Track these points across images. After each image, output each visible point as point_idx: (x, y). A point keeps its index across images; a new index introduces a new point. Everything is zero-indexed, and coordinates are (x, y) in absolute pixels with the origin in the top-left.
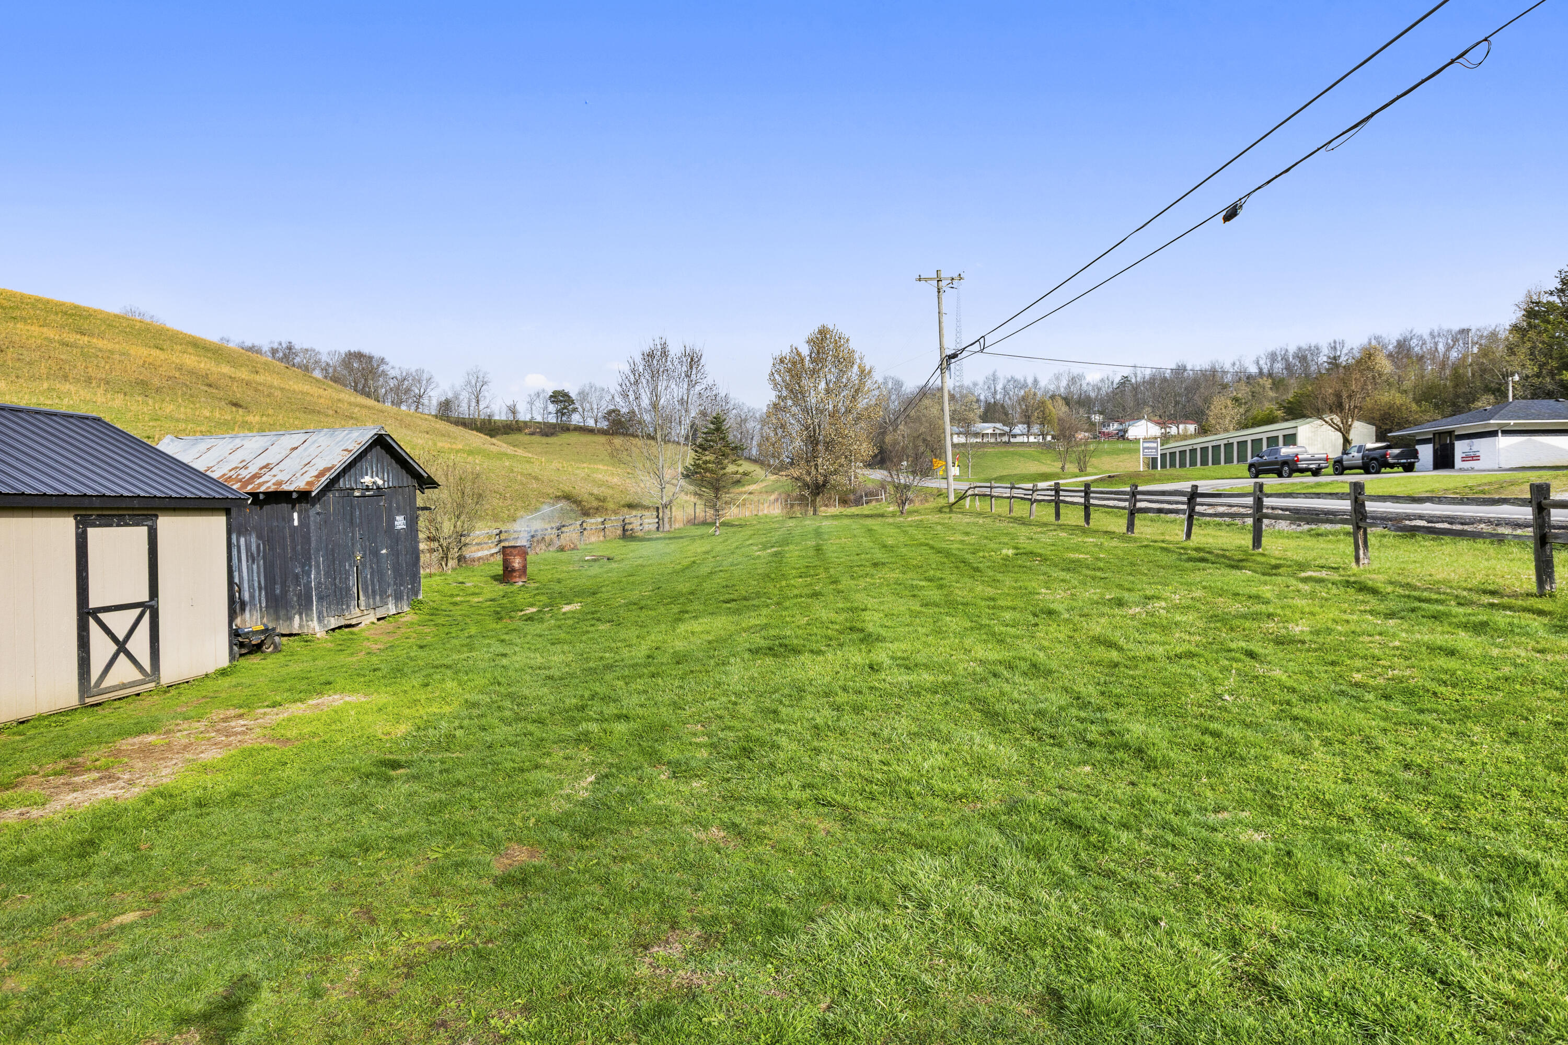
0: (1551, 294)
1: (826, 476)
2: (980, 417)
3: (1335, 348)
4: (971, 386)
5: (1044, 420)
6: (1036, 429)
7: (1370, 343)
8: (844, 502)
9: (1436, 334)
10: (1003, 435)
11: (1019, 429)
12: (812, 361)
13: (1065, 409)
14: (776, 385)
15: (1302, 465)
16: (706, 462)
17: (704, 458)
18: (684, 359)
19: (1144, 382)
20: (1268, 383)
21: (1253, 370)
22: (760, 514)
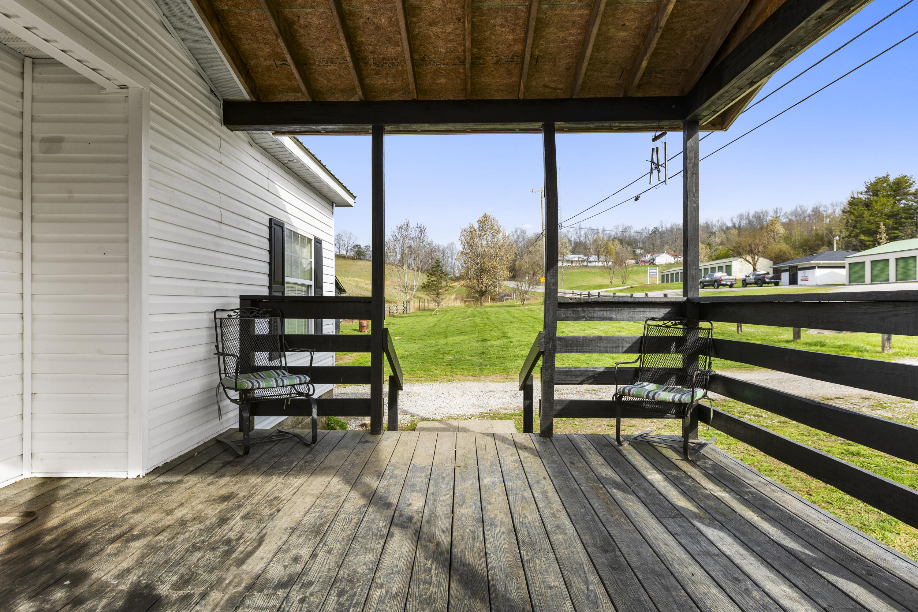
0: (862, 193)
1: (486, 287)
2: (570, 251)
3: (776, 212)
4: (566, 232)
5: (607, 253)
6: (602, 258)
7: (796, 210)
8: (493, 299)
9: (834, 204)
10: (584, 261)
11: (593, 258)
12: (480, 231)
13: (619, 246)
14: (462, 242)
15: (723, 282)
16: (432, 281)
17: (432, 279)
18: (417, 229)
19: (667, 231)
20: (736, 232)
21: (730, 224)
22: (450, 305)
